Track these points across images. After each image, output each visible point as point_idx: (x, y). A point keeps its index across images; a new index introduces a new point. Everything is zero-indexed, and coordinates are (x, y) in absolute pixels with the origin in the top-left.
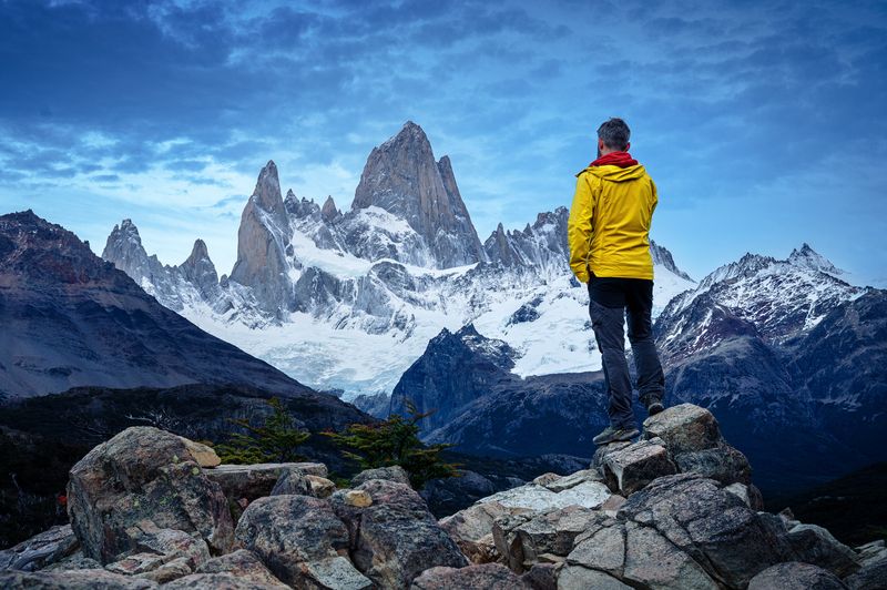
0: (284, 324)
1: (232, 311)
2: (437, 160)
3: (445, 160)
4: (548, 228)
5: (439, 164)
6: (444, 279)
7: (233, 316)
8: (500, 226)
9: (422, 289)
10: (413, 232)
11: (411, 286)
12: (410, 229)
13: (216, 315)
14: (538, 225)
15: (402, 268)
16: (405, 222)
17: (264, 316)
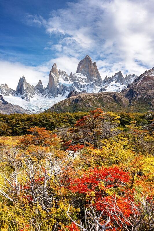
0: (55, 97)
1: (46, 95)
2: (93, 63)
3: (95, 63)
4: (117, 76)
5: (93, 64)
6: (88, 85)
7: (46, 96)
8: (107, 76)
9: (83, 87)
10: (87, 78)
11: (81, 87)
12: (86, 77)
13: (42, 96)
14: (115, 76)
15: (79, 83)
16: (85, 76)
17: (52, 96)
